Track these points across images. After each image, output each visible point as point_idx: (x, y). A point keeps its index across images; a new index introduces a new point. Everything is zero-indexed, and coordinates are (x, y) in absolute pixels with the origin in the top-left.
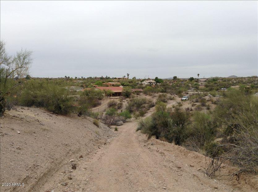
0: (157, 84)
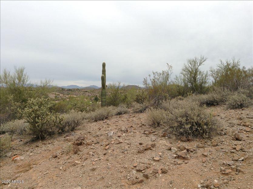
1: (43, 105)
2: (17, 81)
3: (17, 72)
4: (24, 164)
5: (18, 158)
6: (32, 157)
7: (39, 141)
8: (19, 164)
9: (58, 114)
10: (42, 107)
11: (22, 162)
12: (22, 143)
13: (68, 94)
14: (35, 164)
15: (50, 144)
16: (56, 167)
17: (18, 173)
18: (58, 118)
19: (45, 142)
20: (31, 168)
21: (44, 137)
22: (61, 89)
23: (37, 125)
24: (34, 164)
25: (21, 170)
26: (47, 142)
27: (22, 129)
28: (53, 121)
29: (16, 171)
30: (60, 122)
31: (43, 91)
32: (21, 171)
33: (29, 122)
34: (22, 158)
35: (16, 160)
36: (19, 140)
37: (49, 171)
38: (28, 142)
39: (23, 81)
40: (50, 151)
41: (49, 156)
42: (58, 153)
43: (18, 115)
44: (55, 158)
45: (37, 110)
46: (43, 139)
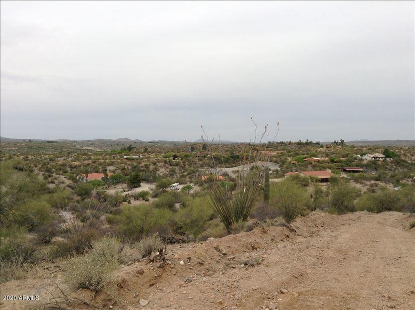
0: (385, 159)
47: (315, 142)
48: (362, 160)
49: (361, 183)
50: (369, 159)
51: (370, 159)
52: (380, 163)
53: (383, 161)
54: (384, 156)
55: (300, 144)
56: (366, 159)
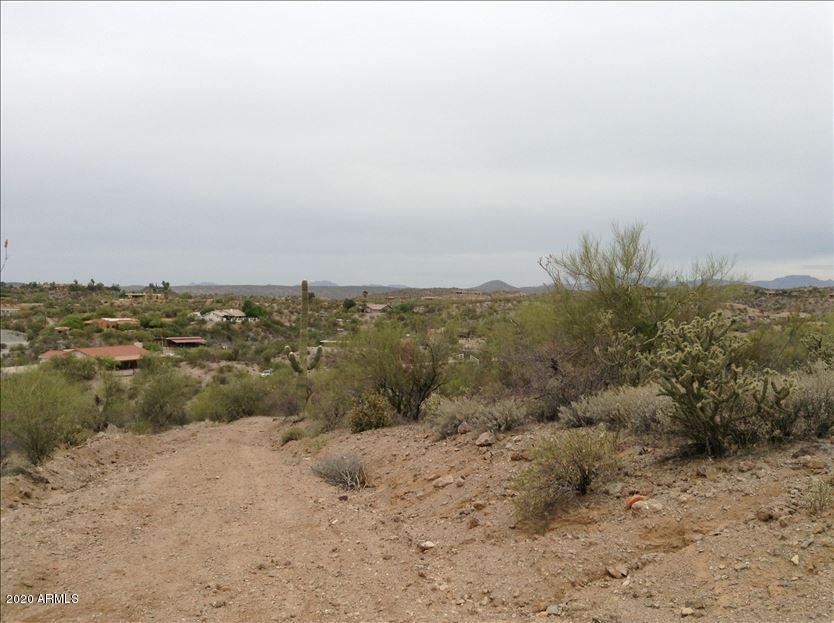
1: (715, 340)
2: (619, 269)
3: (621, 240)
4: (663, 526)
5: (645, 504)
6: (687, 506)
7: (706, 458)
8: (651, 522)
9: (771, 371)
10: (713, 348)
11: (656, 517)
12: (647, 458)
13: (778, 309)
14: (701, 532)
15: (743, 471)
16: (777, 552)
17: (648, 549)
18: (770, 386)
19: (725, 464)
20: (686, 543)
21: (720, 446)
22: (752, 293)
23: (699, 405)
24: (695, 531)
25: (658, 542)
26: (735, 466)
27: (647, 415)
28: (754, 396)
29: (643, 543)
30: (778, 403)
31: (704, 296)
32: (656, 547)
33: (671, 393)
34: (658, 506)
35: (638, 509)
36: (638, 449)
37: (751, 561)
38: (667, 459)
39: (640, 270)
40: (747, 494)
41: (746, 513)
42: (777, 505)
43: (628, 371)
44: (766, 520)
45: (697, 358)
46: (718, 452)
47: (110, 286)
48: (203, 322)
49: (202, 367)
50: (217, 320)
51: (219, 319)
52: (236, 327)
53: (243, 323)
54: (244, 314)
55: (74, 288)
56: (211, 320)
